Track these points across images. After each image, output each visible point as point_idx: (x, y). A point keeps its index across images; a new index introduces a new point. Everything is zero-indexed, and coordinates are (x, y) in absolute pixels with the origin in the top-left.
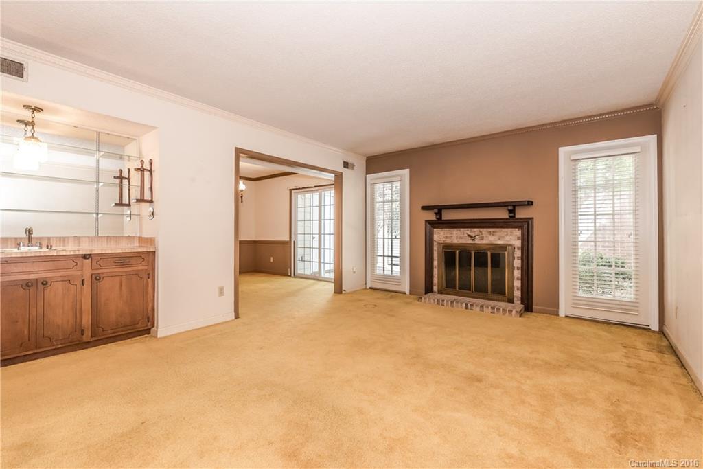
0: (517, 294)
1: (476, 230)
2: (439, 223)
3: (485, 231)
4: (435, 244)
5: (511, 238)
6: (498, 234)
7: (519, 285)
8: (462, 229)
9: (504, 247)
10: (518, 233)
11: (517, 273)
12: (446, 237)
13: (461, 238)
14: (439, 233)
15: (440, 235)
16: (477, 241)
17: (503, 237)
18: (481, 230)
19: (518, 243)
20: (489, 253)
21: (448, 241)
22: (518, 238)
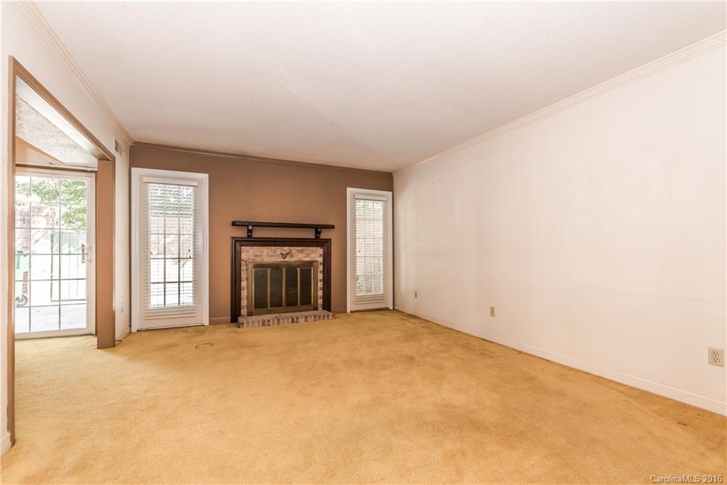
0: (320, 301)
1: (286, 248)
2: (251, 241)
3: (294, 249)
4: (243, 263)
5: (315, 254)
6: (305, 252)
7: (322, 295)
8: (273, 248)
9: (311, 263)
10: (320, 251)
11: (320, 285)
12: (256, 256)
13: (272, 256)
14: (248, 252)
15: (248, 253)
16: (288, 259)
17: (309, 254)
18: (291, 248)
19: (320, 260)
20: (299, 269)
21: (258, 260)
22: (321, 256)
